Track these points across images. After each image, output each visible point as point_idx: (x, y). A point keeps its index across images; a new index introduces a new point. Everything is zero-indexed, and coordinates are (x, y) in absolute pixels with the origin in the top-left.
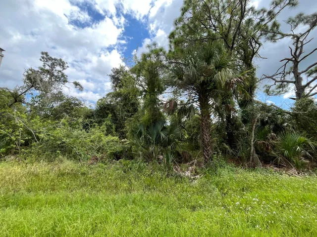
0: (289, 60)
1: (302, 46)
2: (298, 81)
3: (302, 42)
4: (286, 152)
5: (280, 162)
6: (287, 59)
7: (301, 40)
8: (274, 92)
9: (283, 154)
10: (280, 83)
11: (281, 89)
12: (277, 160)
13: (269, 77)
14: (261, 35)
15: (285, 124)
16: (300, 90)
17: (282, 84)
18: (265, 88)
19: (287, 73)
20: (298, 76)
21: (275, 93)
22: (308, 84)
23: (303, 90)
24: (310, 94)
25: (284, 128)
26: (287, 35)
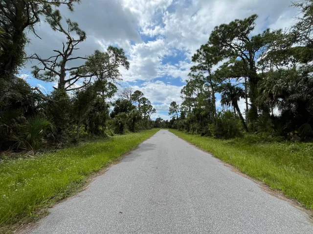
0: (61, 54)
1: (72, 49)
2: (62, 75)
3: (73, 46)
4: (29, 136)
5: (21, 145)
6: (60, 53)
7: (73, 44)
8: (42, 76)
9: (25, 138)
10: (50, 71)
11: (49, 77)
12: (18, 144)
13: (40, 60)
14: (43, 11)
15: (40, 109)
16: (62, 82)
17: (50, 72)
18: (34, 69)
19: (57, 65)
20: (63, 71)
21: (43, 78)
22: (69, 81)
23: (64, 84)
24: (67, 89)
25: (37, 112)
26: (64, 32)
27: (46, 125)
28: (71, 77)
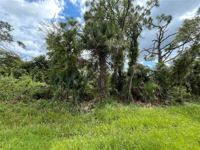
0: (157, 41)
2: (159, 53)
3: (163, 31)
4: (147, 94)
5: (144, 99)
6: (155, 40)
7: (163, 30)
8: (149, 59)
9: (145, 94)
10: (152, 54)
11: (152, 58)
12: (143, 98)
13: (146, 50)
14: (143, 24)
15: (150, 77)
16: (160, 58)
17: (152, 55)
18: (144, 57)
19: (155, 49)
20: (160, 50)
21: (149, 60)
22: (165, 55)
23: (162, 59)
24: (165, 61)
25: (149, 79)
26: (156, 26)
27: (155, 87)
28: (166, 53)
